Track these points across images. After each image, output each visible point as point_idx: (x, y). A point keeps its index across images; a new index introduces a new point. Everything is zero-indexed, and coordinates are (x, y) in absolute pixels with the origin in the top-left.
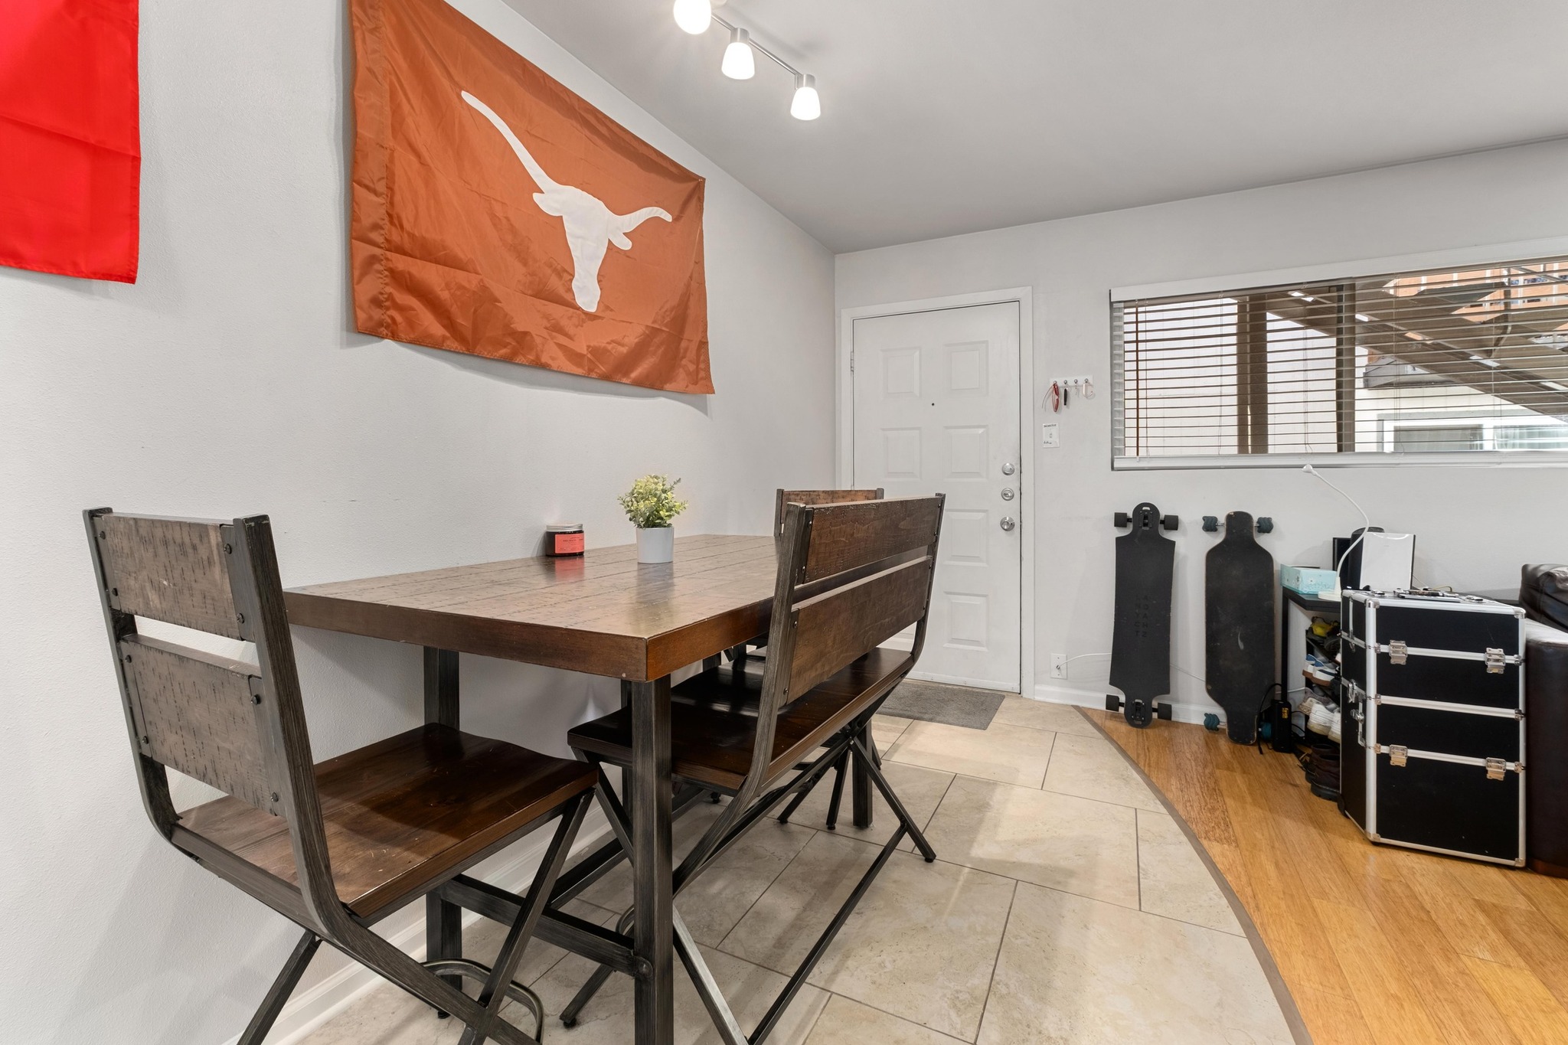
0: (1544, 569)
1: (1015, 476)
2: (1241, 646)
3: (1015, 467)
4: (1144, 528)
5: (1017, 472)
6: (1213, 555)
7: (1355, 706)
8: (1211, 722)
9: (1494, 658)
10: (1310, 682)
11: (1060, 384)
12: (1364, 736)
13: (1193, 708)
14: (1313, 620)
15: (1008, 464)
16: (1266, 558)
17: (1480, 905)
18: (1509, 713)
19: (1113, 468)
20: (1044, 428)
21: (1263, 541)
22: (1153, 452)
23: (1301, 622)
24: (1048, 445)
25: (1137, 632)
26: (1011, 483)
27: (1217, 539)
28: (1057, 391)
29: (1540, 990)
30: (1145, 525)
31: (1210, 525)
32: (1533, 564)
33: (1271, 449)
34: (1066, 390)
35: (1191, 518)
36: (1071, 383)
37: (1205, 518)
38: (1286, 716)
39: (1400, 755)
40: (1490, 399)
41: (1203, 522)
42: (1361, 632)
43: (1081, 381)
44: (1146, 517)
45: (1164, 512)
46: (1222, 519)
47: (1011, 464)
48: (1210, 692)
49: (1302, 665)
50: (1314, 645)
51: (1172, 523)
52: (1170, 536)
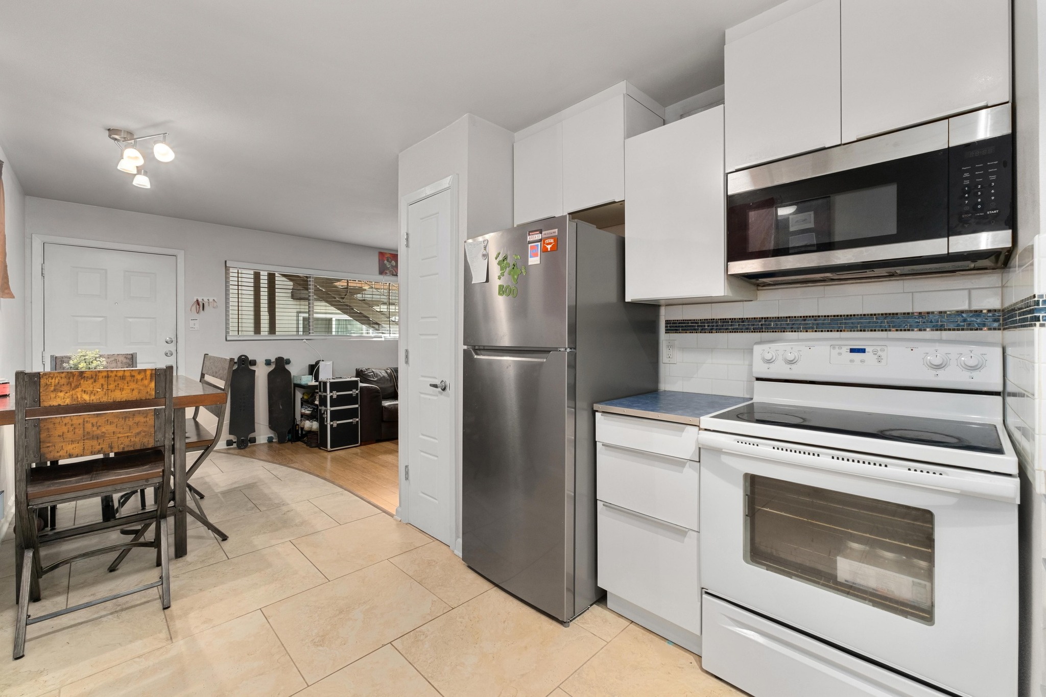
0: (360, 369)
1: (173, 344)
2: (281, 407)
3: (173, 339)
4: (243, 366)
5: (174, 342)
6: (270, 375)
7: (324, 413)
8: (270, 440)
9: (354, 392)
10: (303, 415)
11: (200, 300)
12: (327, 421)
13: (262, 437)
14: (303, 394)
15: (168, 338)
16: (289, 373)
17: (354, 454)
18: (356, 406)
19: (226, 340)
20: (190, 321)
21: (287, 367)
22: (245, 333)
23: (299, 396)
24: (193, 329)
25: (241, 410)
26: (172, 347)
27: (272, 367)
28: (198, 304)
29: (366, 461)
30: (243, 364)
31: (268, 363)
32: (358, 368)
33: (277, 333)
34: (203, 304)
35: (260, 361)
36: (206, 300)
37: (266, 360)
38: (297, 429)
39: (335, 424)
40: (332, 308)
41: (265, 362)
42: (325, 391)
43: (211, 300)
44: (243, 361)
45: (250, 358)
46: (273, 360)
47: (170, 338)
48: (270, 428)
49: (299, 410)
50: (304, 402)
51: (254, 363)
52: (253, 368)
